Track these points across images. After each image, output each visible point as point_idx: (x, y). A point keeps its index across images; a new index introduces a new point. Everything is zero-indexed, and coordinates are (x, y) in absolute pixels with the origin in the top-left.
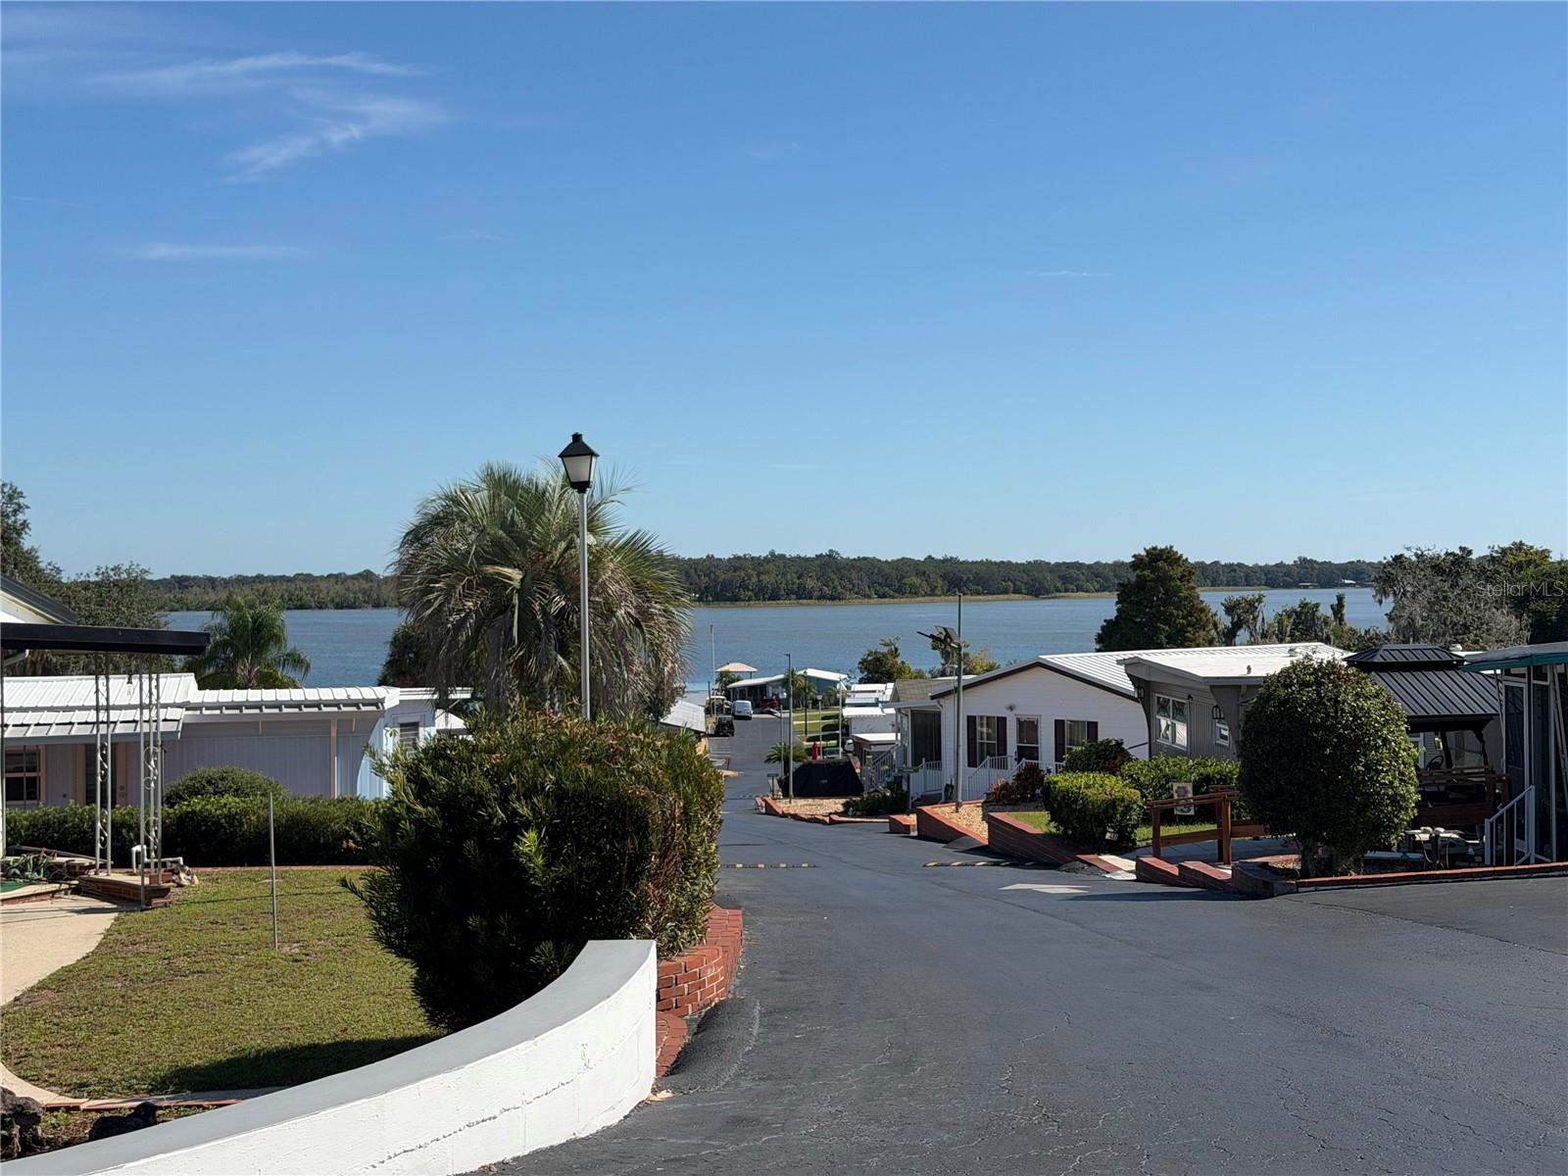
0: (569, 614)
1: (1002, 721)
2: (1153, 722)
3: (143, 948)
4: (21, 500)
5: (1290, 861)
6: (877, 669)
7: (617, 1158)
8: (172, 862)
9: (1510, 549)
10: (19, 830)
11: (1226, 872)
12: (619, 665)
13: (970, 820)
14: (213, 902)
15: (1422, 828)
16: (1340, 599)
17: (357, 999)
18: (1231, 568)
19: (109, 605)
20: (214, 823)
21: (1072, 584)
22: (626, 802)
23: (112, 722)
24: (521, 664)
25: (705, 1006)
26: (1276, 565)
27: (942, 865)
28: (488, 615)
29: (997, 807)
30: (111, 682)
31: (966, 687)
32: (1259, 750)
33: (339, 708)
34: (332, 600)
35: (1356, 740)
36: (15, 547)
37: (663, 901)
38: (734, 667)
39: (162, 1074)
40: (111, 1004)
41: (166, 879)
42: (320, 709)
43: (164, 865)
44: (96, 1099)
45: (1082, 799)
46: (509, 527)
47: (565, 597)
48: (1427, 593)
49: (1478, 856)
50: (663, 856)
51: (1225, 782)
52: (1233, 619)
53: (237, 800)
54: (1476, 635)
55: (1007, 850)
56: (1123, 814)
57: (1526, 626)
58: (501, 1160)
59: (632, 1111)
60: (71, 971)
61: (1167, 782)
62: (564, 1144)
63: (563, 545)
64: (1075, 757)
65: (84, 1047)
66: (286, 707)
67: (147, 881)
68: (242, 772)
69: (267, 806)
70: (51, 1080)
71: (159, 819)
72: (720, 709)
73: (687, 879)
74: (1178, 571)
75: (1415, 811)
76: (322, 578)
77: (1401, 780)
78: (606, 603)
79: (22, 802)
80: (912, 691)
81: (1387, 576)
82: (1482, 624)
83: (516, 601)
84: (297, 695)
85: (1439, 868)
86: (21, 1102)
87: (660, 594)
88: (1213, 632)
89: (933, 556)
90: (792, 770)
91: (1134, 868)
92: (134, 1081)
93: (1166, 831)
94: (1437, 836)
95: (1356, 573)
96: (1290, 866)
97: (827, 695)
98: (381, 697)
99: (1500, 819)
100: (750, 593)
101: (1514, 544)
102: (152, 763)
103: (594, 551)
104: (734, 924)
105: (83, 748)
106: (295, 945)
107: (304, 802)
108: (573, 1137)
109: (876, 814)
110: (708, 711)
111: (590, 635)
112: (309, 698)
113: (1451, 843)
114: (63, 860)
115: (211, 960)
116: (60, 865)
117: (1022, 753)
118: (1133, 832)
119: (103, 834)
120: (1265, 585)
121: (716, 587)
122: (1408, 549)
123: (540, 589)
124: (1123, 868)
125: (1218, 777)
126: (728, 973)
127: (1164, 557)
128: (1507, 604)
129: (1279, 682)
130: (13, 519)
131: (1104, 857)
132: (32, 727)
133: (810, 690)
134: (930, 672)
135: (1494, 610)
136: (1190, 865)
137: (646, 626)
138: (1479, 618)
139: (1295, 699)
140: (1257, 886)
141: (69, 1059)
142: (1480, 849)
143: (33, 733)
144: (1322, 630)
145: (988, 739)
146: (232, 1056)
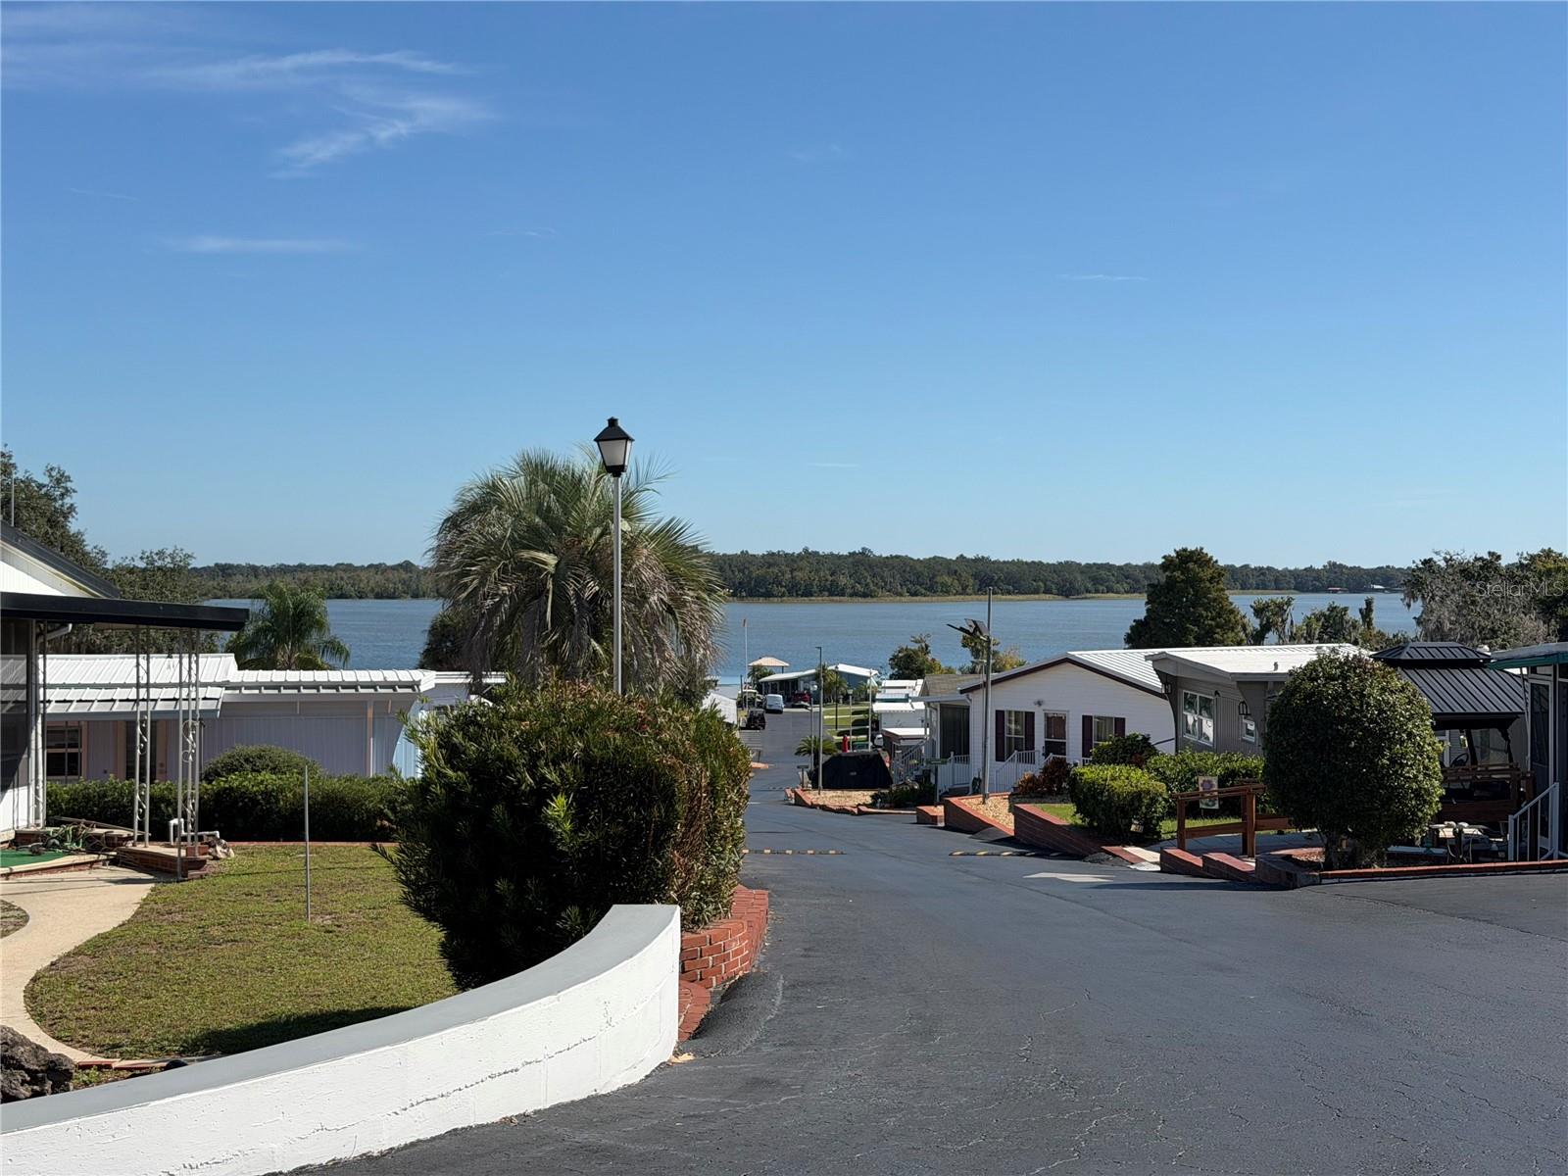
0: (602, 599)
1: (1030, 716)
2: (1180, 718)
3: (179, 917)
4: (69, 484)
5: (1314, 854)
6: (907, 666)
7: (636, 1113)
8: (209, 836)
9: (1539, 556)
10: (60, 805)
11: (1251, 864)
12: (651, 650)
13: (997, 812)
14: (248, 874)
15: (1446, 823)
16: (1369, 603)
17: (386, 969)
18: (1261, 571)
19: (153, 588)
20: (251, 799)
21: (1102, 585)
22: (652, 771)
23: (152, 700)
24: (554, 648)
25: (729, 979)
26: (1306, 569)
27: (968, 854)
28: (523, 600)
29: (1023, 800)
30: (152, 661)
31: (994, 682)
32: (1284, 743)
33: (376, 690)
34: (372, 590)
35: (1380, 734)
36: (62, 531)
37: (689, 871)
38: (766, 662)
39: (194, 1036)
40: (145, 969)
41: (202, 852)
42: (357, 690)
43: (201, 838)
44: (128, 1059)
45: (1108, 790)
46: (545, 513)
47: (600, 583)
48: (1456, 597)
49: (1501, 851)
50: (689, 825)
51: (1250, 776)
52: (1261, 622)
53: (274, 777)
54: (1503, 640)
55: (1033, 840)
56: (1148, 807)
57: (1554, 631)
58: (522, 1112)
59: (654, 1071)
60: (107, 938)
61: (1193, 776)
62: (584, 1099)
63: (598, 531)
64: (1102, 751)
65: (117, 1010)
66: (324, 688)
67: (183, 853)
68: (278, 751)
69: (302, 784)
70: (85, 1041)
71: (197, 792)
72: (752, 702)
73: (713, 853)
74: (1207, 573)
75: (1439, 805)
76: (362, 568)
77: (1425, 774)
78: (640, 588)
79: (64, 777)
80: (942, 686)
81: (1416, 581)
82: (1510, 629)
83: (550, 586)
84: (335, 676)
85: (1462, 862)
86: (54, 1058)
87: (693, 581)
88: (1242, 634)
89: (965, 555)
90: (821, 762)
91: (1158, 860)
92: (166, 1043)
93: (1189, 824)
94: (1461, 831)
95: (1386, 578)
96: (1314, 858)
97: (858, 691)
98: (416, 680)
99: (1524, 816)
100: (783, 589)
101: (1543, 551)
102: (191, 736)
103: (629, 537)
104: (760, 902)
105: (124, 724)
106: (328, 917)
107: (339, 780)
108: (594, 1093)
109: (905, 807)
110: (740, 705)
111: (623, 620)
112: (346, 680)
113: (1475, 840)
114: (101, 831)
115: (245, 930)
116: (98, 836)
117: (1050, 748)
118: (1157, 824)
119: (141, 805)
120: (1294, 589)
121: (749, 582)
122: (1437, 553)
123: (575, 574)
124: (1148, 859)
125: (1244, 772)
126: (751, 947)
127: (1195, 558)
128: (1535, 609)
129: (1305, 675)
130: (60, 502)
131: (1129, 849)
132: (75, 703)
133: (841, 685)
134: (960, 669)
135: (1522, 615)
136: (1214, 856)
137: (680, 613)
138: (1506, 623)
139: (1321, 692)
140: (1281, 877)
141: (103, 1022)
142: (1503, 847)
143: (75, 708)
144: (1350, 633)
145: (1016, 734)
146: (263, 1021)
